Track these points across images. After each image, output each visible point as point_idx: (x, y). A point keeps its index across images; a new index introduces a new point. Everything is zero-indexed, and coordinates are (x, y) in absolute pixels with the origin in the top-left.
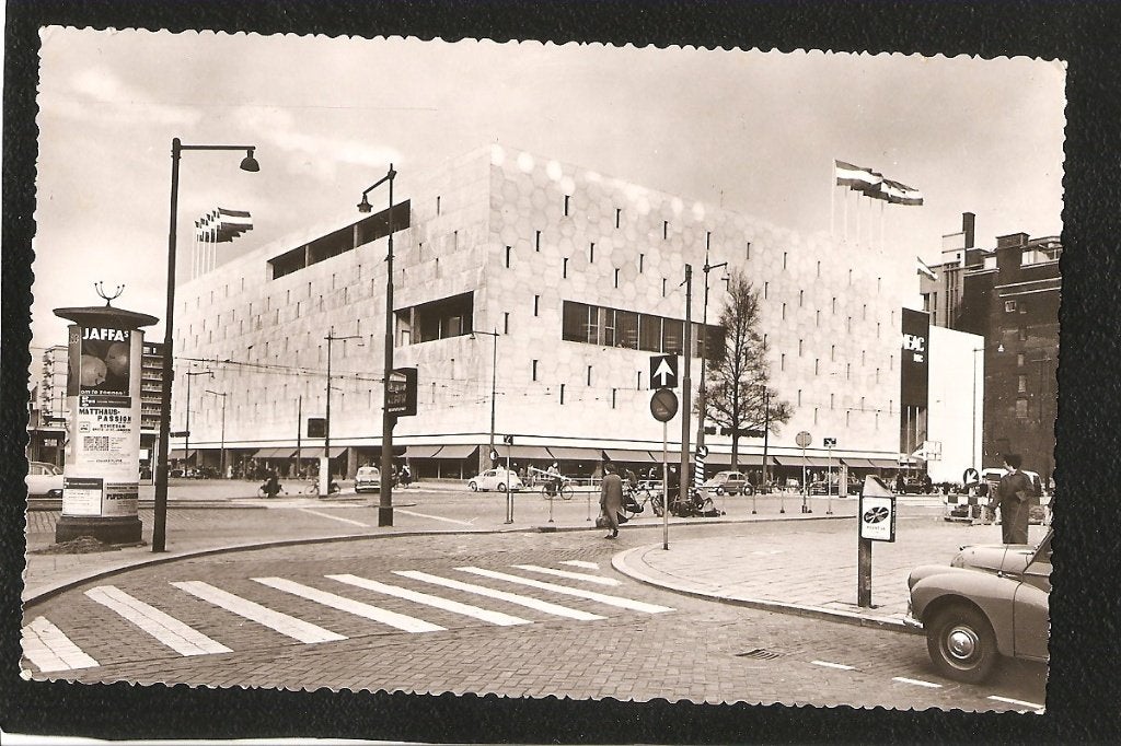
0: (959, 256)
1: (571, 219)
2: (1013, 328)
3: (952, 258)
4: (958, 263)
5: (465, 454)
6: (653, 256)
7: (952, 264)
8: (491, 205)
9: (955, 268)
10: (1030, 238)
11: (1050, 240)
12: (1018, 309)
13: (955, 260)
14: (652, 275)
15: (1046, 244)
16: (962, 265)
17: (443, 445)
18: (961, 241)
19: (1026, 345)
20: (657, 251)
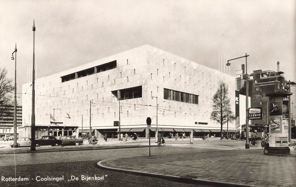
0: (241, 76)
1: (165, 66)
2: (259, 95)
3: (239, 76)
4: (240, 78)
5: (142, 130)
6: (183, 76)
7: (239, 78)
8: (147, 62)
9: (240, 79)
10: (262, 71)
11: (267, 72)
12: (260, 90)
13: (240, 77)
14: (183, 81)
15: (266, 73)
16: (242, 78)
17: (132, 128)
18: (241, 72)
19: (262, 99)
20: (184, 75)
